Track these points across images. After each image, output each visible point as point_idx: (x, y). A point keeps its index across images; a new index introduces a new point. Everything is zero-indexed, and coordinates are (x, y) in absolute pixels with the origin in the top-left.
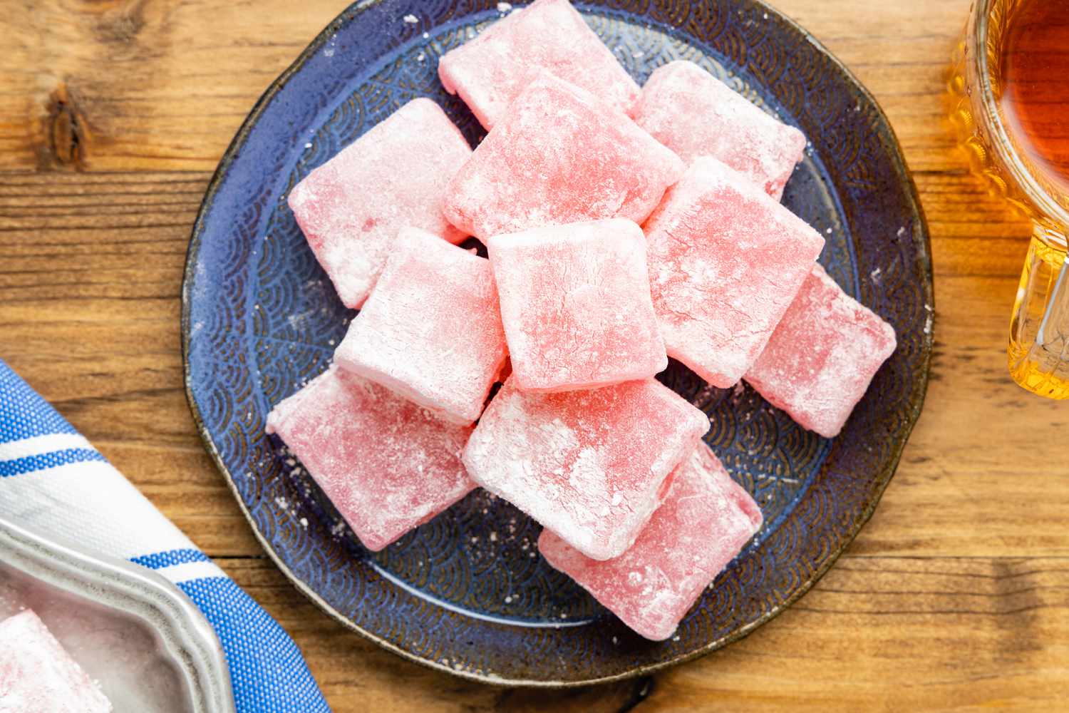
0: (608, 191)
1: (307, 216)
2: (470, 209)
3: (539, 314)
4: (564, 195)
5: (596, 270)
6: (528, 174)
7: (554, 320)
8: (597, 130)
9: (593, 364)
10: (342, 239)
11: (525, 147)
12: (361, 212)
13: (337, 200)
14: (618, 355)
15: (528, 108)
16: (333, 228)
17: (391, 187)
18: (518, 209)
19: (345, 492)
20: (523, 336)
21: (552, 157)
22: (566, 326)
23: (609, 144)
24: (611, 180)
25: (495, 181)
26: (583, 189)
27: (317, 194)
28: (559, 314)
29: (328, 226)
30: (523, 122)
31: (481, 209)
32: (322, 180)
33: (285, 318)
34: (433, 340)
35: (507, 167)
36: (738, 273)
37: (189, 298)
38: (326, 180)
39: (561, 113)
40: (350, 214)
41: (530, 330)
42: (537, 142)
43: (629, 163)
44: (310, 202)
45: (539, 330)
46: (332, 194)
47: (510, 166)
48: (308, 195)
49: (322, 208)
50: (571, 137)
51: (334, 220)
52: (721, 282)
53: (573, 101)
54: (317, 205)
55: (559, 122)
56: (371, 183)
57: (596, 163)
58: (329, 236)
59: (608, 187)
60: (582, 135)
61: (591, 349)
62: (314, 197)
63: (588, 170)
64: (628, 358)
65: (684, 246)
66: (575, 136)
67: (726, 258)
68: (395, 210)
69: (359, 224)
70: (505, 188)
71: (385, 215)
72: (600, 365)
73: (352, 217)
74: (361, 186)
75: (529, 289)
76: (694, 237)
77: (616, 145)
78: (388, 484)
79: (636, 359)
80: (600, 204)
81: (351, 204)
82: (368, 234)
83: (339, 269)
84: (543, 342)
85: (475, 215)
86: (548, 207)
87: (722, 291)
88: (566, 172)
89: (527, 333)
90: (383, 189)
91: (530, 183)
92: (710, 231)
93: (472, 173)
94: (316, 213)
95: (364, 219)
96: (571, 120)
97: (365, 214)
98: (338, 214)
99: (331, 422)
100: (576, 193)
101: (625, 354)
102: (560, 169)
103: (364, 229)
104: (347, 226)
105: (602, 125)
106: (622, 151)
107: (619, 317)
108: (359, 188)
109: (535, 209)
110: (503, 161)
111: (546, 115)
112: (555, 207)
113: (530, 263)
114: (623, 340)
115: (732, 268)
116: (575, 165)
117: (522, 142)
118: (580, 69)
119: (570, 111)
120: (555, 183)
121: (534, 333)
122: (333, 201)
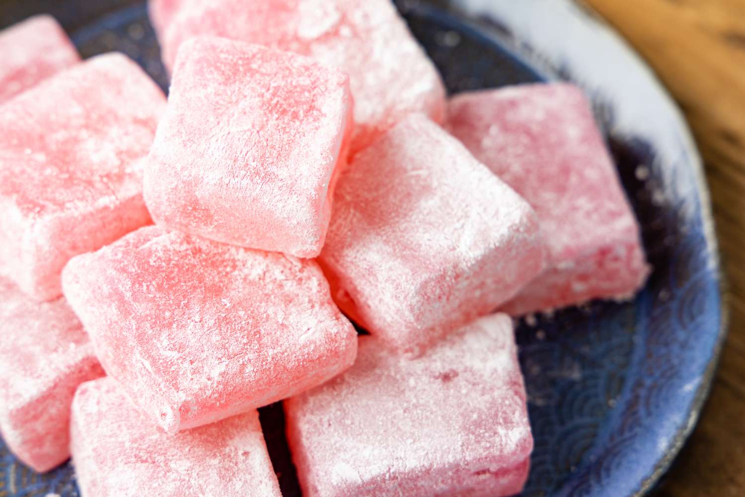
0: (160, 254)
1: (517, 414)
2: (326, 312)
3: (298, 123)
4: (212, 277)
5: (214, 139)
6: (242, 313)
7: (284, 112)
8: (140, 320)
9: (262, 58)
10: (487, 375)
11: (233, 341)
12: (452, 391)
13: (475, 416)
14: (231, 57)
15: (209, 379)
16: (492, 389)
17: (405, 405)
18: (270, 286)
19: (585, 140)
20: (324, 110)
21: (207, 317)
22: (274, 102)
23: (135, 299)
24: (152, 263)
25: (282, 325)
26: (188, 270)
27: (495, 433)
28: (276, 116)
29: (496, 393)
30: (222, 368)
31: (313, 307)
32: (483, 444)
33: (585, 379)
34: (427, 189)
35: (263, 332)
36: (61, 135)
37: (688, 415)
38: (478, 442)
39: (175, 355)
40: (466, 395)
41: (315, 113)
42: (215, 338)
43: (124, 270)
44: (507, 428)
45: (305, 107)
46: (478, 424)
47: (259, 332)
48: (506, 435)
49: (496, 415)
50: (175, 326)
51: (487, 397)
52: (84, 134)
53: (154, 362)
54: (501, 421)
55: (181, 348)
56: (427, 418)
57: (160, 288)
58: (499, 383)
59: (159, 258)
60: (162, 323)
61: (257, 72)
62: (501, 431)
63: (173, 285)
64: (222, 52)
65: (105, 180)
66: (170, 325)
67: (66, 153)
68: (412, 382)
69: (460, 381)
70: (275, 314)
71: (425, 379)
72: (254, 56)
73: (464, 391)
74: (440, 418)
75: (297, 150)
76: (90, 183)
77: (128, 295)
78: (535, 129)
79: (214, 48)
80: (177, 247)
81: (459, 406)
82: (454, 367)
83: (503, 347)
84: (307, 94)
85: (322, 304)
86: (236, 273)
87: (87, 127)
88: (199, 294)
89: (319, 110)
90: (416, 406)
91: (244, 304)
92: (70, 182)
93: (305, 346)
94: (505, 412)
95: (451, 384)
96: (165, 343)
97: (448, 389)
98: (479, 402)
99: (575, 209)
100: (199, 270)
101: (223, 56)
102: (204, 301)
103: (456, 374)
104: (474, 384)
105: (133, 322)
106: (125, 286)
107: (211, 89)
108: (443, 417)
109: (251, 278)
110: (265, 340)
111: (192, 362)
112: (228, 269)
113: (283, 173)
114: (217, 68)
115: (65, 142)
116: (184, 297)
117: (234, 348)
118: (127, 445)
119: (161, 352)
120: (217, 291)
121: (312, 108)
122: (479, 417)
